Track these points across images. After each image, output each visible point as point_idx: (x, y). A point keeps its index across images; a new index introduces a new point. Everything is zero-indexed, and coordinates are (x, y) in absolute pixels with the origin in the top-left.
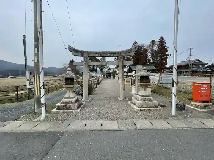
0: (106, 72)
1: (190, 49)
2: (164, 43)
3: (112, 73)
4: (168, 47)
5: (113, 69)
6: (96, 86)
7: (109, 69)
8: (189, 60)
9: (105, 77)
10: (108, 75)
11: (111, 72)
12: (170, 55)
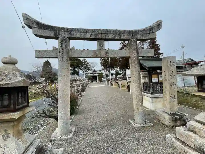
0: (91, 75)
1: (183, 47)
2: (156, 40)
3: (98, 76)
4: (160, 45)
5: (100, 71)
6: (81, 94)
7: (94, 71)
8: (182, 59)
9: (90, 80)
10: (93, 78)
11: (97, 74)
12: (163, 54)
